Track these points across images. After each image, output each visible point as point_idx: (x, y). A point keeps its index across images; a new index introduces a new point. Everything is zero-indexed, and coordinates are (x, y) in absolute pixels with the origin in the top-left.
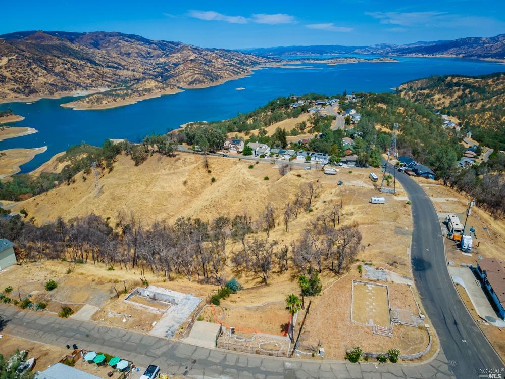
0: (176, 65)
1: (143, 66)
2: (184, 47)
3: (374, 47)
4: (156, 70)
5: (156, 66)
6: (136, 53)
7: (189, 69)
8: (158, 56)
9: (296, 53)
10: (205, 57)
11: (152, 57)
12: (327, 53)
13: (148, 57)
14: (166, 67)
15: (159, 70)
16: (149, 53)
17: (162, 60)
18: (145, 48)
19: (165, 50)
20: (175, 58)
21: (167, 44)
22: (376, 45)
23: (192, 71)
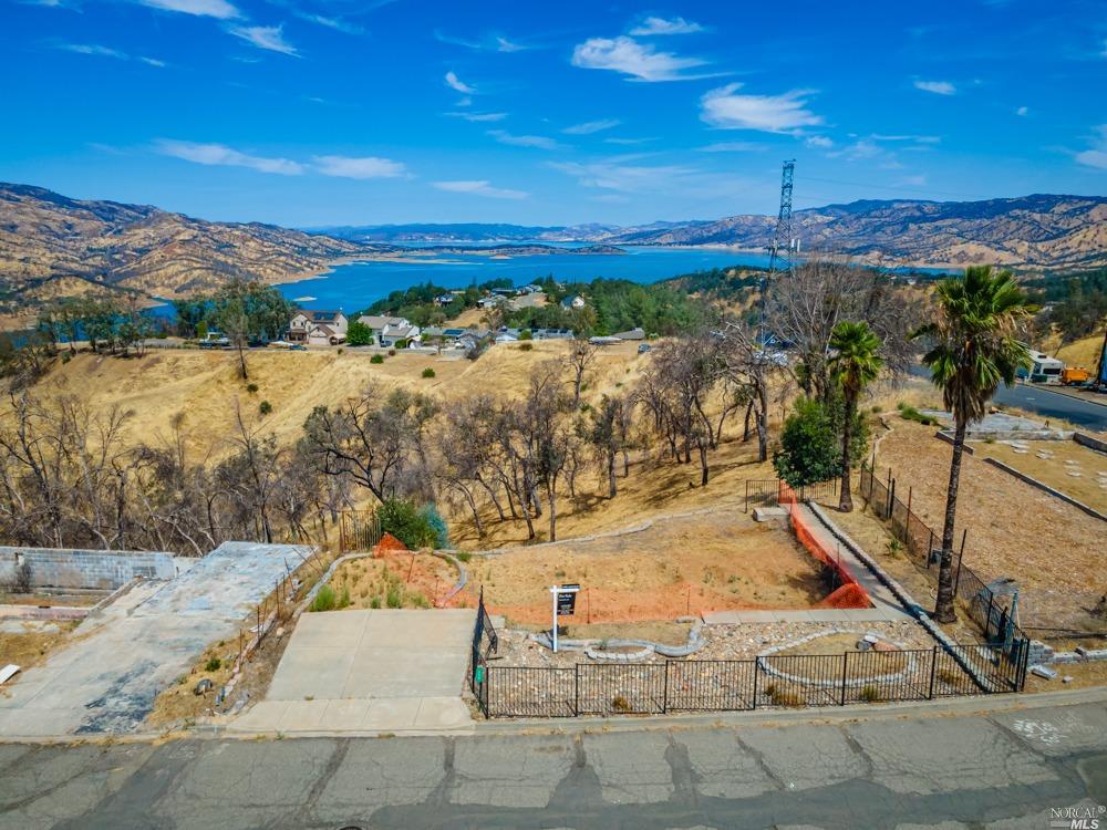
0: (144, 251)
1: (51, 252)
2: (162, 217)
3: (578, 228)
4: (90, 261)
5: (89, 254)
6: (33, 224)
7: (176, 258)
8: (93, 233)
9: (422, 237)
10: (216, 237)
11: (77, 234)
12: (487, 238)
13: (67, 234)
14: (117, 257)
15: (98, 261)
16: (70, 227)
17: (104, 242)
18: (57, 216)
19: (112, 220)
20: (138, 237)
21: (118, 208)
22: (581, 226)
23: (185, 262)
